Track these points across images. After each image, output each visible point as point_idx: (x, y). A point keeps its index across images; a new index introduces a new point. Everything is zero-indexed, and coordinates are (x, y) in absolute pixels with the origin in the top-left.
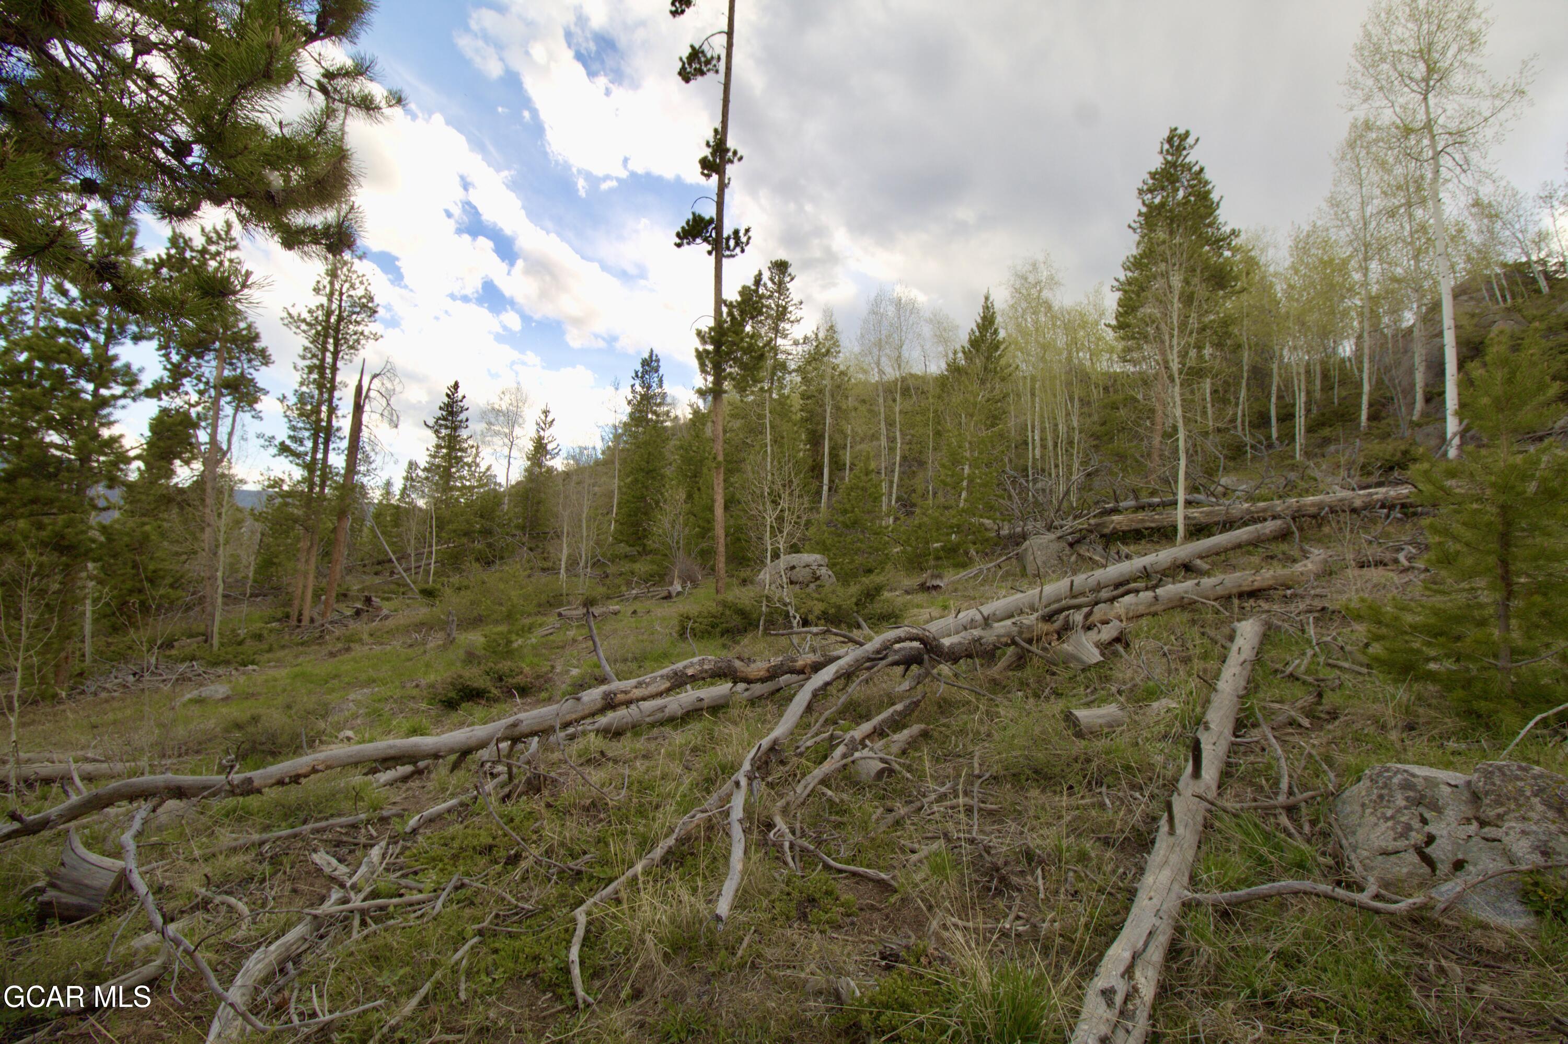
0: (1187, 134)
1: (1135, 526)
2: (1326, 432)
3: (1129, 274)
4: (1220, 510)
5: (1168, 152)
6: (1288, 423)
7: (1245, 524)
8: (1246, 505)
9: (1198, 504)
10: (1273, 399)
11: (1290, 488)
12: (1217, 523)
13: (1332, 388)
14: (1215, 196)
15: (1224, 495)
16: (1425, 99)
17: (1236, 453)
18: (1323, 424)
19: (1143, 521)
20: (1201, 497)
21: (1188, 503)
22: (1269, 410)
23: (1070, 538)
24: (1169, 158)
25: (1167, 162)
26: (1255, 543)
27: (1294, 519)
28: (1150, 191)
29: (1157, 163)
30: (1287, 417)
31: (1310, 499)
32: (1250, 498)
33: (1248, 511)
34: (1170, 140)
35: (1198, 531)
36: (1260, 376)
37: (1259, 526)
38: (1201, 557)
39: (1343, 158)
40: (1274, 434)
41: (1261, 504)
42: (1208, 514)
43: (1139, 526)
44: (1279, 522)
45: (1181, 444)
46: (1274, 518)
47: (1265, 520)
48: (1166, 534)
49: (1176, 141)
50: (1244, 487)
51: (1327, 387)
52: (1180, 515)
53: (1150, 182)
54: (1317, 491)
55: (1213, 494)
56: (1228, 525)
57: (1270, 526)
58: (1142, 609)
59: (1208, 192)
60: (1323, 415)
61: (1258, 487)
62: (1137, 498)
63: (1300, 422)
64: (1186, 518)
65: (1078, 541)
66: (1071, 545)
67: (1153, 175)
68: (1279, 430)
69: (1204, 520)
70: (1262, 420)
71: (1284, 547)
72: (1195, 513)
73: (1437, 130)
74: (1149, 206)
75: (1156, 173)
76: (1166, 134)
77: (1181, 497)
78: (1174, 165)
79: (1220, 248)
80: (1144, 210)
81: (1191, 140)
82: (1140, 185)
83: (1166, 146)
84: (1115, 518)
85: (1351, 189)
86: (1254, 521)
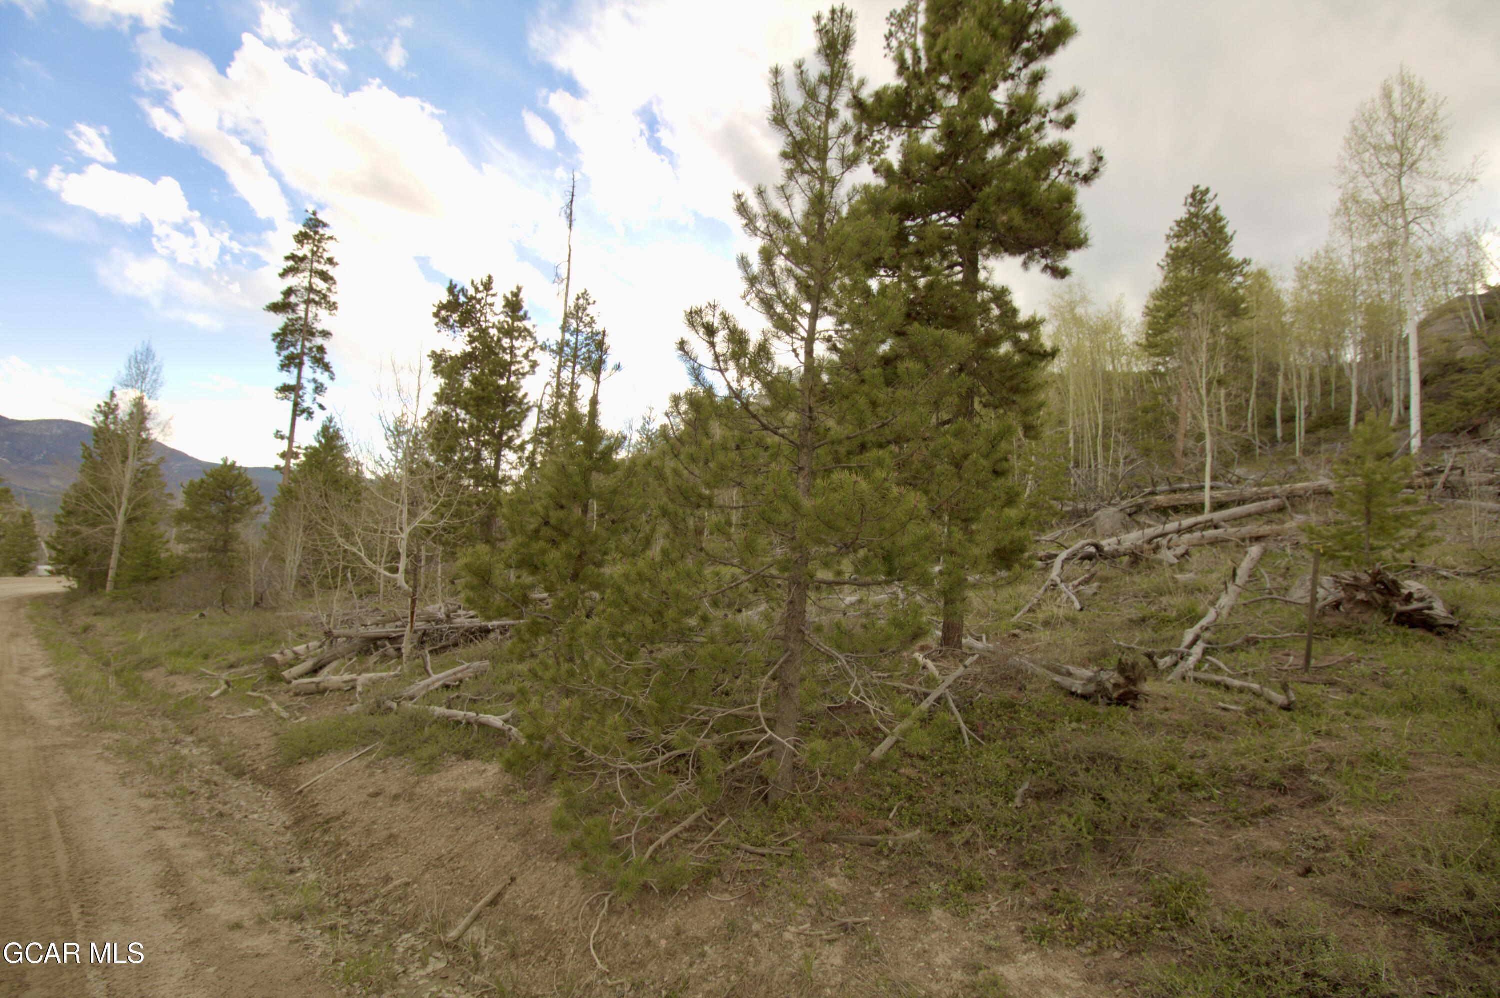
0: (1207, 191)
1: (1172, 503)
2: (1322, 433)
3: (1158, 303)
4: (1237, 491)
5: (1191, 205)
6: (1291, 424)
7: (1254, 501)
8: (1255, 489)
9: (1218, 488)
10: (1279, 405)
11: (1290, 478)
12: (1234, 501)
13: (1330, 393)
14: (1229, 231)
15: (1238, 482)
16: (1399, 180)
17: (1247, 450)
18: (1321, 426)
19: (1179, 500)
20: (1220, 483)
21: (1212, 488)
22: (1275, 414)
23: (1128, 510)
24: (1193, 210)
25: (1191, 214)
26: (1261, 513)
27: (1288, 498)
28: (1176, 236)
29: (1182, 213)
30: (1289, 419)
31: (1299, 485)
32: (1259, 484)
33: (1256, 493)
34: (1193, 196)
35: (1219, 506)
36: (1267, 389)
37: (1263, 502)
38: (1225, 521)
39: (1337, 214)
40: (1279, 434)
41: (1266, 489)
42: (1227, 495)
43: (1176, 503)
44: (1277, 501)
45: (1208, 446)
46: (1274, 497)
47: (1268, 499)
48: (1198, 508)
49: (1198, 197)
50: (1253, 477)
51: (1326, 394)
52: (1207, 496)
53: (1176, 229)
54: (1307, 479)
55: (1230, 481)
56: (1242, 502)
57: (1271, 503)
58: (1195, 541)
59: (1224, 227)
60: (1321, 418)
61: (1264, 477)
62: (1170, 484)
63: (1300, 425)
64: (1212, 497)
65: (1135, 513)
66: (1130, 515)
67: (1178, 223)
68: (1283, 430)
69: (1224, 499)
70: (1270, 421)
71: (1280, 515)
72: (1218, 494)
73: (1407, 205)
74: (1176, 250)
75: (1181, 221)
76: (1190, 191)
77: (1208, 483)
78: (1196, 216)
79: (1234, 274)
80: (1172, 252)
81: (1210, 196)
82: (1168, 232)
83: (1190, 200)
84: (1158, 497)
85: (1344, 239)
86: (1260, 499)
